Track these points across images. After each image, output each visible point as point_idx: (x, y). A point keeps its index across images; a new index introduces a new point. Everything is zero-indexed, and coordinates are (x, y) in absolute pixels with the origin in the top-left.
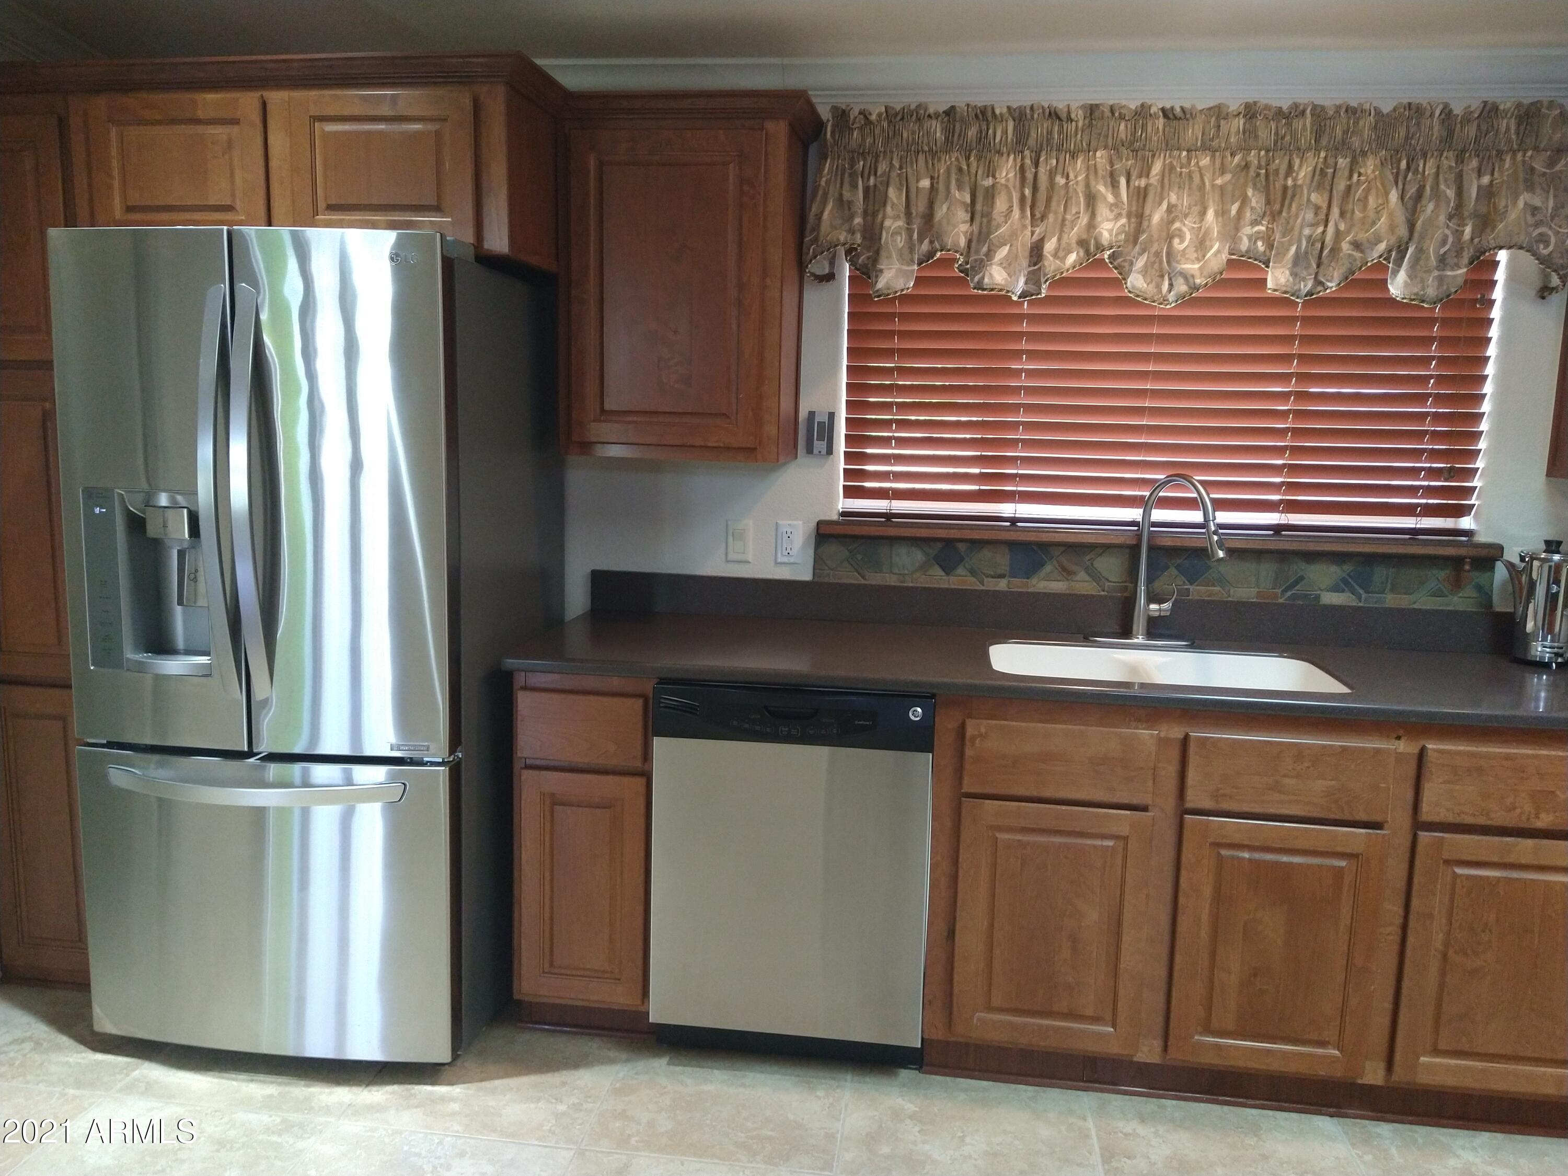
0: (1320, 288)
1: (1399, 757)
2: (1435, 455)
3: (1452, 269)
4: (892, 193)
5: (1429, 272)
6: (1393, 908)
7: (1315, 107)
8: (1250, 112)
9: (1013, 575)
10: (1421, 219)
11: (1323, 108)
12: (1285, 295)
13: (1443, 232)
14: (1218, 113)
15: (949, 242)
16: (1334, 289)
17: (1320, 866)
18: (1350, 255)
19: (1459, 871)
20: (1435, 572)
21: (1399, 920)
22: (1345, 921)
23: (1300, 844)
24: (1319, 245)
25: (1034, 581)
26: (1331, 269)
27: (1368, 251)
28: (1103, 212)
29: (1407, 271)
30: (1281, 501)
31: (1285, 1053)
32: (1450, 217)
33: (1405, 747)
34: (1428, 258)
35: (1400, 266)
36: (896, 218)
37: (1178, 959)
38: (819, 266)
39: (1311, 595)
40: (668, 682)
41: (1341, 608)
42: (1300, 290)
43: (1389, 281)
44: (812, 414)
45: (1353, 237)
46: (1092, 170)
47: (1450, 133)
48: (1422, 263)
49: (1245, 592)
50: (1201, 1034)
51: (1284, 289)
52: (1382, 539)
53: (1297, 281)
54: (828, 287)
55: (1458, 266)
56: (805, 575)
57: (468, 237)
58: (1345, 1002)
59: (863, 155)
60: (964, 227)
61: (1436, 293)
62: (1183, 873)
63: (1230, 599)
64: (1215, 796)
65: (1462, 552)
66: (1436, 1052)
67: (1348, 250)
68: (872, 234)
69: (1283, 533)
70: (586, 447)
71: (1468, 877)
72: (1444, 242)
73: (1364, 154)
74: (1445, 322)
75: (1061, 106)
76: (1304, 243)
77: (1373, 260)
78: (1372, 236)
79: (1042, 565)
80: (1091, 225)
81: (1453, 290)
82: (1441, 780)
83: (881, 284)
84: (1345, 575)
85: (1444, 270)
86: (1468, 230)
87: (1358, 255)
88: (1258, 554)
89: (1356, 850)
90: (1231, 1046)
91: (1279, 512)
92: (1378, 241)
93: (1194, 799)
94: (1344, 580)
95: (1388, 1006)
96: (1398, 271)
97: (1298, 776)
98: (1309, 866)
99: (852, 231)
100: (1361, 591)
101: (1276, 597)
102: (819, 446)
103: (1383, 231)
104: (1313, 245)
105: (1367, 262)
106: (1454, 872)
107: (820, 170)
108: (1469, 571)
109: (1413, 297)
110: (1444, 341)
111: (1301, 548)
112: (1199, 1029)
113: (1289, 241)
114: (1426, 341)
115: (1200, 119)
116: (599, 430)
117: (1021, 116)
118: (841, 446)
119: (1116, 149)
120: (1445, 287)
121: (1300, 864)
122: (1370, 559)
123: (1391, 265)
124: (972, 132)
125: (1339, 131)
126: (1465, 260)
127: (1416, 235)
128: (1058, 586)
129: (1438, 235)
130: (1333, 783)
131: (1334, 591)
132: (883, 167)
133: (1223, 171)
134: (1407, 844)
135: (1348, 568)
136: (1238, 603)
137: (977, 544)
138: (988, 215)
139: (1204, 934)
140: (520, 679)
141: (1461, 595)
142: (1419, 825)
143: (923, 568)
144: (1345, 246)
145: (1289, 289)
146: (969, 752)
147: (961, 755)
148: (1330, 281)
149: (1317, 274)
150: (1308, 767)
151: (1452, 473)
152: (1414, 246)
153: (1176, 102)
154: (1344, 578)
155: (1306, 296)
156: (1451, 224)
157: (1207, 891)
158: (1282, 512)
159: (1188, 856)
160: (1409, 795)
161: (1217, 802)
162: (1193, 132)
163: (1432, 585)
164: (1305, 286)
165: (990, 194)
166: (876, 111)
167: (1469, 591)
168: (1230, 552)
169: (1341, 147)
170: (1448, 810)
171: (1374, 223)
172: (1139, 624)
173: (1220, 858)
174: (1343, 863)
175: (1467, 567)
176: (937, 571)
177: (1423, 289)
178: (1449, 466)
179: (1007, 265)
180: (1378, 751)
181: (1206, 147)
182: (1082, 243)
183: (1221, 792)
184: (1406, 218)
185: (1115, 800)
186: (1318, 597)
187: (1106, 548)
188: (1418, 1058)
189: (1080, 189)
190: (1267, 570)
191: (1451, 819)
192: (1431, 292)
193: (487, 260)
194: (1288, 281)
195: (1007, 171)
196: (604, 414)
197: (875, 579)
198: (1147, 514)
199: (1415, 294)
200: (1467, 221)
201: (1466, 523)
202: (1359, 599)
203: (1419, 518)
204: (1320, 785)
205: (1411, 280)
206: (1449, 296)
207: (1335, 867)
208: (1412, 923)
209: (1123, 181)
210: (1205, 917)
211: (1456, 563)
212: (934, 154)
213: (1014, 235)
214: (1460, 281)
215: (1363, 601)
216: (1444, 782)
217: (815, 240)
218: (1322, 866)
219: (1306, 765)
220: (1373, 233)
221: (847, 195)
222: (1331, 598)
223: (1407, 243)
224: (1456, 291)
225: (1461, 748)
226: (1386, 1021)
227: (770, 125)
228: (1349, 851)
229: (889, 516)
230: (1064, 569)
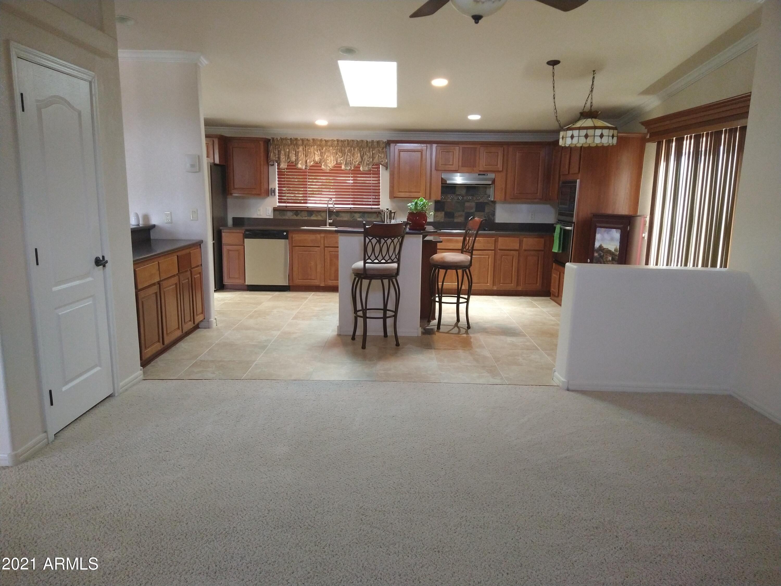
0: (350, 168)
2: (374, 195)
4: (282, 152)
7: (347, 140)
8: (338, 141)
9: (308, 216)
10: (364, 158)
11: (349, 140)
14: (333, 141)
15: (292, 160)
18: (354, 163)
20: (374, 215)
25: (311, 217)
26: (352, 165)
28: (316, 156)
29: (362, 166)
32: (369, 158)
36: (283, 156)
38: (271, 163)
39: (356, 219)
40: (247, 230)
41: (360, 221)
42: (347, 169)
44: (271, 188)
45: (354, 161)
46: (314, 149)
47: (367, 145)
48: (365, 165)
49: (346, 219)
50: (329, 281)
54: (272, 167)
55: (370, 165)
56: (272, 218)
57: (213, 161)
59: (277, 145)
60: (295, 157)
62: (325, 256)
64: (329, 244)
65: (378, 211)
68: (279, 158)
69: (352, 209)
70: (231, 194)
73: (355, 147)
75: (309, 138)
79: (313, 215)
80: (315, 158)
83: (281, 167)
84: (360, 215)
86: (371, 160)
88: (347, 212)
92: (357, 162)
93: (326, 245)
99: (276, 158)
100: (363, 218)
101: (350, 219)
102: (273, 194)
104: (349, 162)
105: (356, 165)
107: (270, 147)
108: (379, 214)
114: (371, 177)
115: (330, 142)
116: (233, 191)
117: (303, 140)
118: (277, 194)
119: (318, 146)
120: (369, 169)
122: (365, 213)
124: (295, 142)
125: (351, 144)
128: (315, 218)
129: (366, 161)
131: (359, 217)
132: (281, 147)
133: (334, 150)
137: (302, 211)
138: (298, 155)
140: (222, 231)
141: (378, 218)
143: (293, 215)
146: (293, 239)
147: (292, 240)
148: (352, 167)
151: (377, 199)
152: (363, 162)
153: (326, 139)
157: (329, 259)
159: (326, 254)
162: (329, 143)
163: (374, 217)
165: (298, 152)
166: (279, 138)
169: (351, 147)
171: (357, 159)
172: (328, 224)
173: (330, 254)
176: (295, 216)
177: (364, 169)
178: (376, 197)
179: (301, 164)
181: (332, 146)
182: (314, 161)
184: (361, 158)
185: (315, 246)
187: (323, 211)
189: (313, 152)
190: (348, 215)
192: (366, 169)
193: (215, 165)
194: (344, 167)
195: (301, 149)
196: (234, 189)
197: (284, 217)
198: (328, 206)
200: (371, 158)
201: (379, 207)
203: (372, 206)
209: (319, 151)
211: (377, 213)
212: (289, 146)
213: (302, 159)
214: (371, 168)
215: (364, 220)
217: (270, 159)
221: (275, 152)
222: (359, 219)
223: (361, 162)
227: (260, 142)
229: (286, 206)
230: (316, 215)
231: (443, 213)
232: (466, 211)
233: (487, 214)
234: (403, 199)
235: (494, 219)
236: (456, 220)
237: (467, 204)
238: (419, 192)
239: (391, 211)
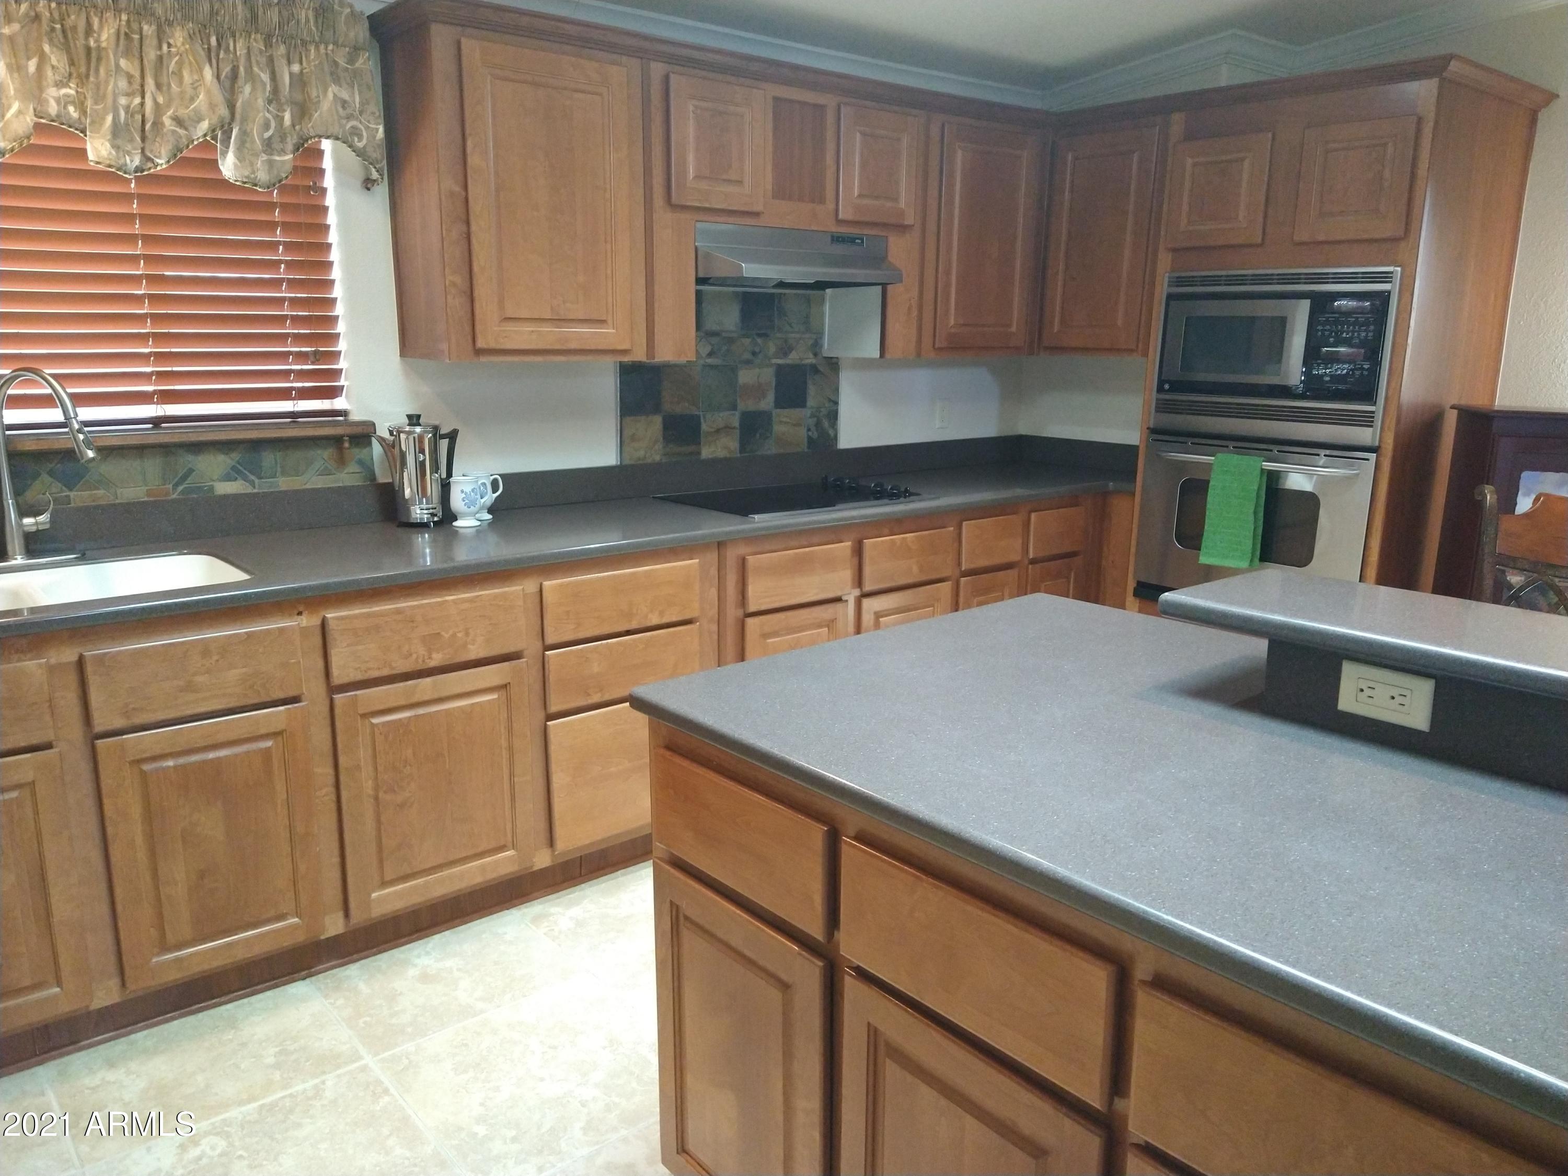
0: (150, 165)
1: (304, 631)
2: (299, 339)
3: (279, 155)
5: (257, 155)
6: (324, 771)
10: (240, 101)
12: (110, 169)
13: (264, 116)
16: (164, 166)
17: (247, 753)
18: (174, 132)
19: (375, 721)
20: (319, 452)
21: (331, 780)
22: (281, 796)
23: (221, 738)
24: (138, 117)
26: (157, 144)
27: (191, 129)
29: (234, 152)
30: (155, 392)
31: (247, 940)
32: (270, 102)
33: (308, 621)
34: (253, 142)
35: (228, 147)
37: (118, 891)
39: (205, 486)
41: (236, 497)
42: (126, 165)
43: (220, 162)
45: (173, 113)
47: (254, 15)
48: (248, 145)
49: (133, 492)
50: (158, 954)
51: (108, 162)
52: (264, 424)
53: (121, 154)
55: (283, 152)
58: (295, 871)
61: (268, 178)
62: (106, 801)
63: (117, 501)
64: (126, 714)
65: (339, 431)
66: (384, 884)
67: (171, 125)
69: (163, 425)
71: (384, 724)
72: (267, 126)
73: (170, 23)
74: (285, 207)
76: (122, 114)
77: (198, 139)
78: (193, 113)
81: (284, 175)
82: (345, 644)
84: (233, 463)
85: (272, 155)
86: (287, 117)
87: (182, 132)
88: (140, 450)
89: (280, 726)
90: (192, 955)
91: (154, 403)
92: (200, 120)
93: (101, 723)
94: (233, 468)
95: (336, 860)
96: (227, 152)
97: (208, 672)
98: (236, 755)
100: (253, 477)
101: (167, 494)
103: (203, 108)
104: (132, 116)
105: (193, 141)
106: (372, 724)
108: (348, 449)
109: (245, 180)
110: (287, 227)
111: (183, 440)
112: (156, 950)
113: (104, 108)
114: (271, 226)
120: (275, 172)
121: (226, 756)
122: (256, 445)
123: (218, 145)
126: (290, 147)
127: (238, 116)
129: (259, 119)
130: (244, 670)
131: (225, 481)
133: (9, 20)
134: (325, 709)
135: (236, 456)
136: (128, 504)
139: (142, 855)
141: (345, 472)
142: (333, 689)
144: (167, 121)
145: (113, 163)
148: (159, 158)
149: (143, 150)
150: (217, 661)
151: (318, 357)
152: (238, 128)
154: (234, 466)
155: (136, 172)
156: (271, 109)
157: (136, 811)
158: (158, 403)
159: (107, 782)
160: (320, 664)
161: (128, 718)
163: (318, 465)
164: (132, 161)
167: (353, 467)
168: (99, 450)
169: (143, 12)
170: (356, 669)
171: (192, 100)
172: (15, 543)
173: (143, 774)
174: (269, 743)
175: (347, 445)
177: (253, 172)
178: (313, 349)
180: (281, 630)
183: (131, 706)
184: (225, 98)
186: (211, 488)
188: (370, 895)
190: (152, 466)
191: (359, 677)
192: (262, 176)
194: (110, 153)
199: (246, 177)
200: (285, 107)
201: (339, 403)
202: (252, 484)
203: (295, 402)
204: (234, 674)
205: (240, 161)
206: (280, 181)
207: (261, 750)
208: (342, 778)
210: (139, 840)
211: (337, 440)
214: (289, 167)
215: (257, 487)
216: (348, 645)
218: (249, 752)
219: (215, 658)
220: (193, 109)
222: (225, 488)
223: (230, 124)
224: (287, 177)
225: (357, 612)
226: (336, 874)
228: (272, 730)
231: (658, 420)
232: (741, 406)
233: (812, 416)
234: (516, 359)
235: (836, 438)
236: (707, 452)
237: (745, 377)
238: (602, 322)
239: (436, 429)
